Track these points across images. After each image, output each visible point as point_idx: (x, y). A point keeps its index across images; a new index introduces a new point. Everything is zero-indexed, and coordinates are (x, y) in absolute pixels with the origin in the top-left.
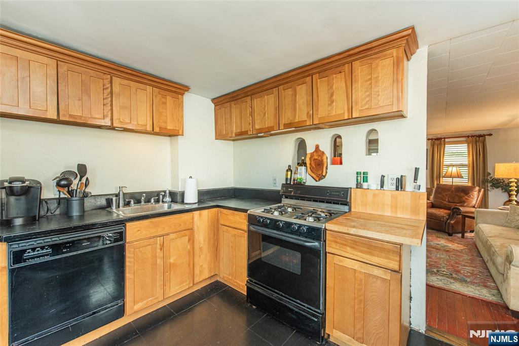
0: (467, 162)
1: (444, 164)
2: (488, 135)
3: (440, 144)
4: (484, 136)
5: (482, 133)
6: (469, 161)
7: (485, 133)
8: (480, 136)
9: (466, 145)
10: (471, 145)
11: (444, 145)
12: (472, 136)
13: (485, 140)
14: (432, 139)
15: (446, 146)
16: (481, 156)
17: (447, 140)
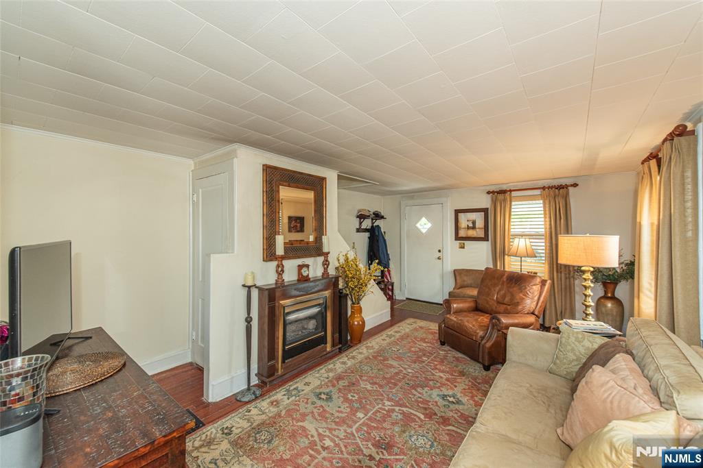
0: (543, 230)
1: (512, 233)
2: (572, 185)
3: (505, 200)
4: (566, 187)
5: (563, 182)
6: (545, 228)
7: (569, 182)
8: (560, 187)
9: (541, 202)
10: (547, 202)
11: (511, 202)
12: (549, 188)
13: (567, 194)
14: (493, 192)
15: (513, 203)
16: (562, 220)
17: (514, 194)
